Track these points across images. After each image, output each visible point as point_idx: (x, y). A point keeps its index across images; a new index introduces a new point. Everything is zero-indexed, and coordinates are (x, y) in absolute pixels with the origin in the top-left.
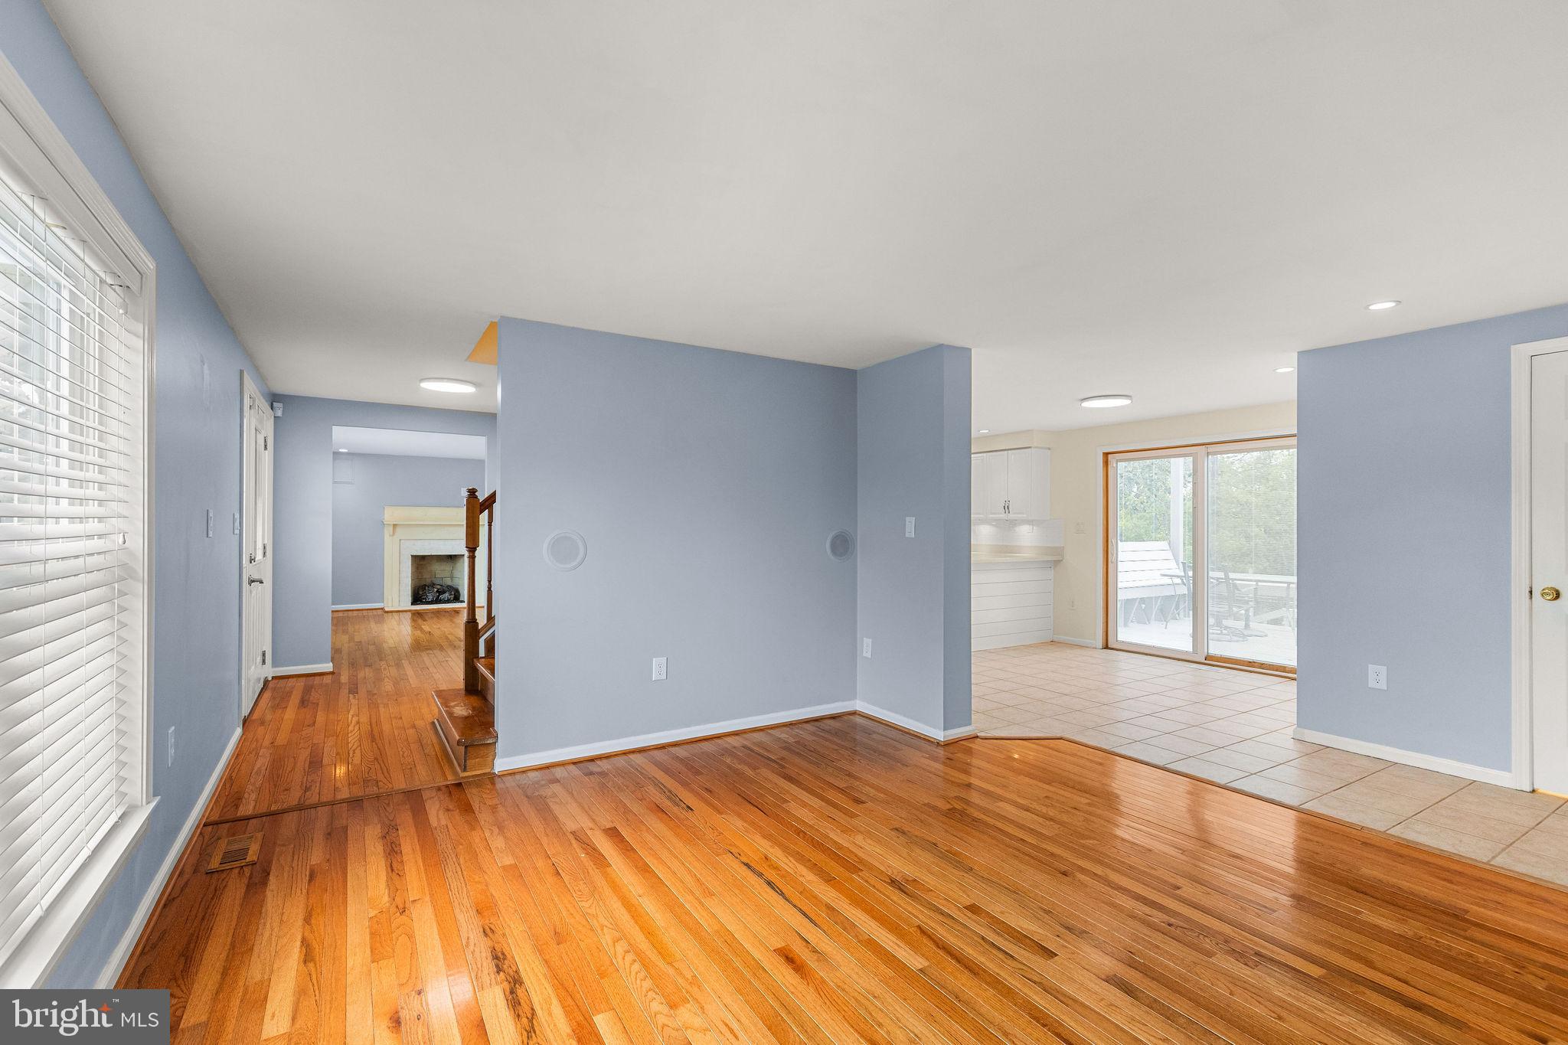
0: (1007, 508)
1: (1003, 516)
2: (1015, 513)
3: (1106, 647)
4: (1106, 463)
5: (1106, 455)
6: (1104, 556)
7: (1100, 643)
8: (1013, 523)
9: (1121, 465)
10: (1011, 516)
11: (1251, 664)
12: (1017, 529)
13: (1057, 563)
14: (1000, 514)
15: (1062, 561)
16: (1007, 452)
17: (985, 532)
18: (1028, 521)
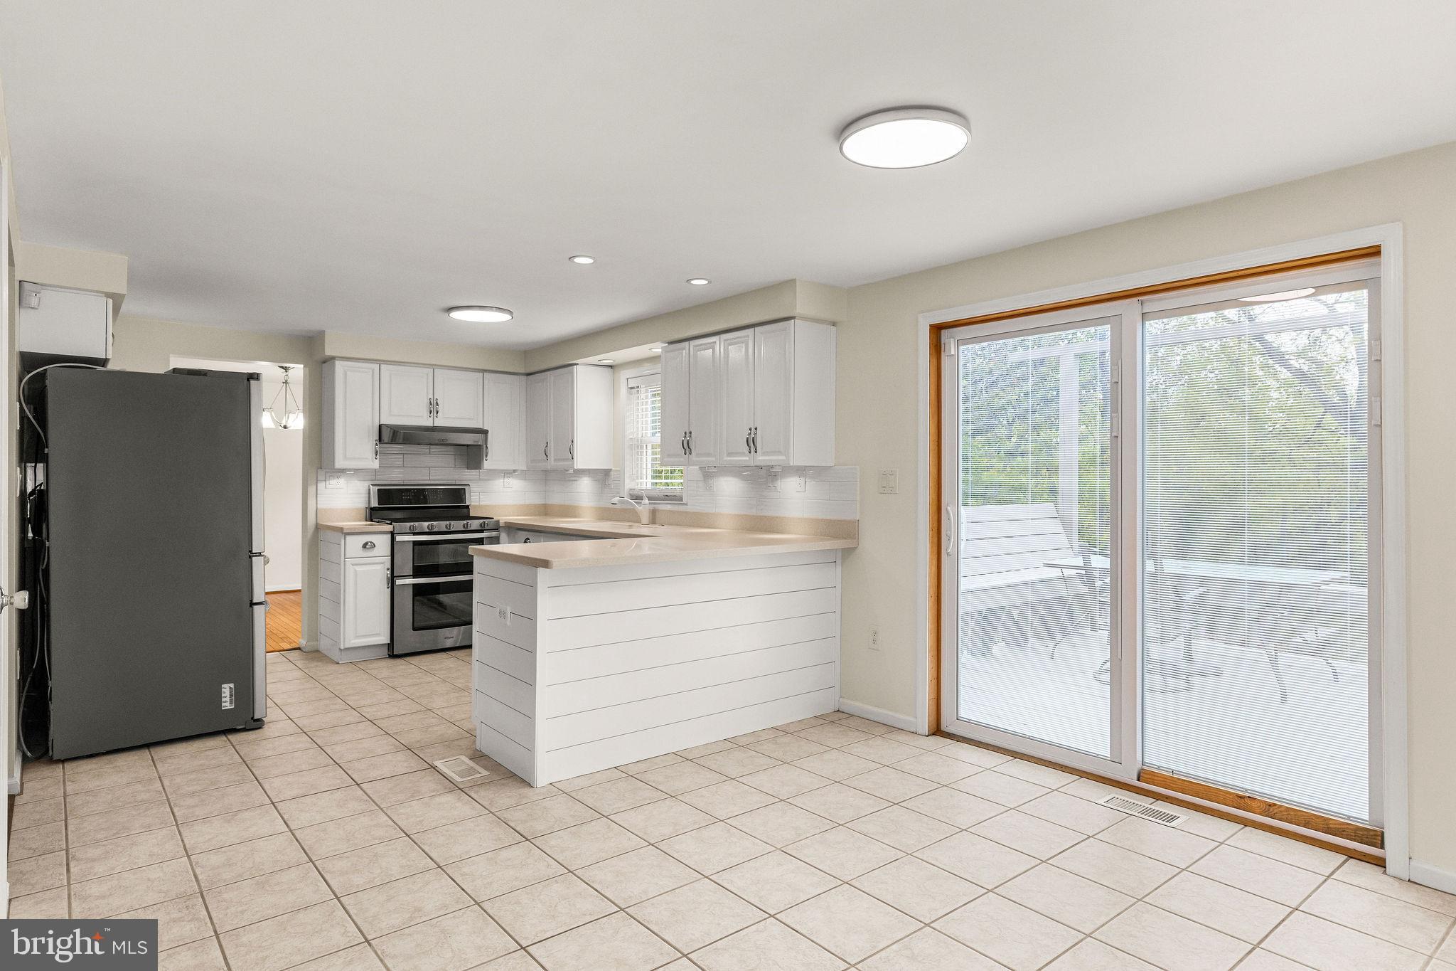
0: (751, 443)
1: (745, 459)
2: (764, 453)
3: (938, 730)
4: (937, 348)
5: (937, 330)
6: (931, 543)
7: (924, 724)
8: (771, 477)
9: (967, 351)
10: (761, 459)
11: (1242, 801)
13: (847, 553)
14: (742, 454)
15: (856, 548)
16: (752, 329)
17: (729, 491)
18: (801, 471)
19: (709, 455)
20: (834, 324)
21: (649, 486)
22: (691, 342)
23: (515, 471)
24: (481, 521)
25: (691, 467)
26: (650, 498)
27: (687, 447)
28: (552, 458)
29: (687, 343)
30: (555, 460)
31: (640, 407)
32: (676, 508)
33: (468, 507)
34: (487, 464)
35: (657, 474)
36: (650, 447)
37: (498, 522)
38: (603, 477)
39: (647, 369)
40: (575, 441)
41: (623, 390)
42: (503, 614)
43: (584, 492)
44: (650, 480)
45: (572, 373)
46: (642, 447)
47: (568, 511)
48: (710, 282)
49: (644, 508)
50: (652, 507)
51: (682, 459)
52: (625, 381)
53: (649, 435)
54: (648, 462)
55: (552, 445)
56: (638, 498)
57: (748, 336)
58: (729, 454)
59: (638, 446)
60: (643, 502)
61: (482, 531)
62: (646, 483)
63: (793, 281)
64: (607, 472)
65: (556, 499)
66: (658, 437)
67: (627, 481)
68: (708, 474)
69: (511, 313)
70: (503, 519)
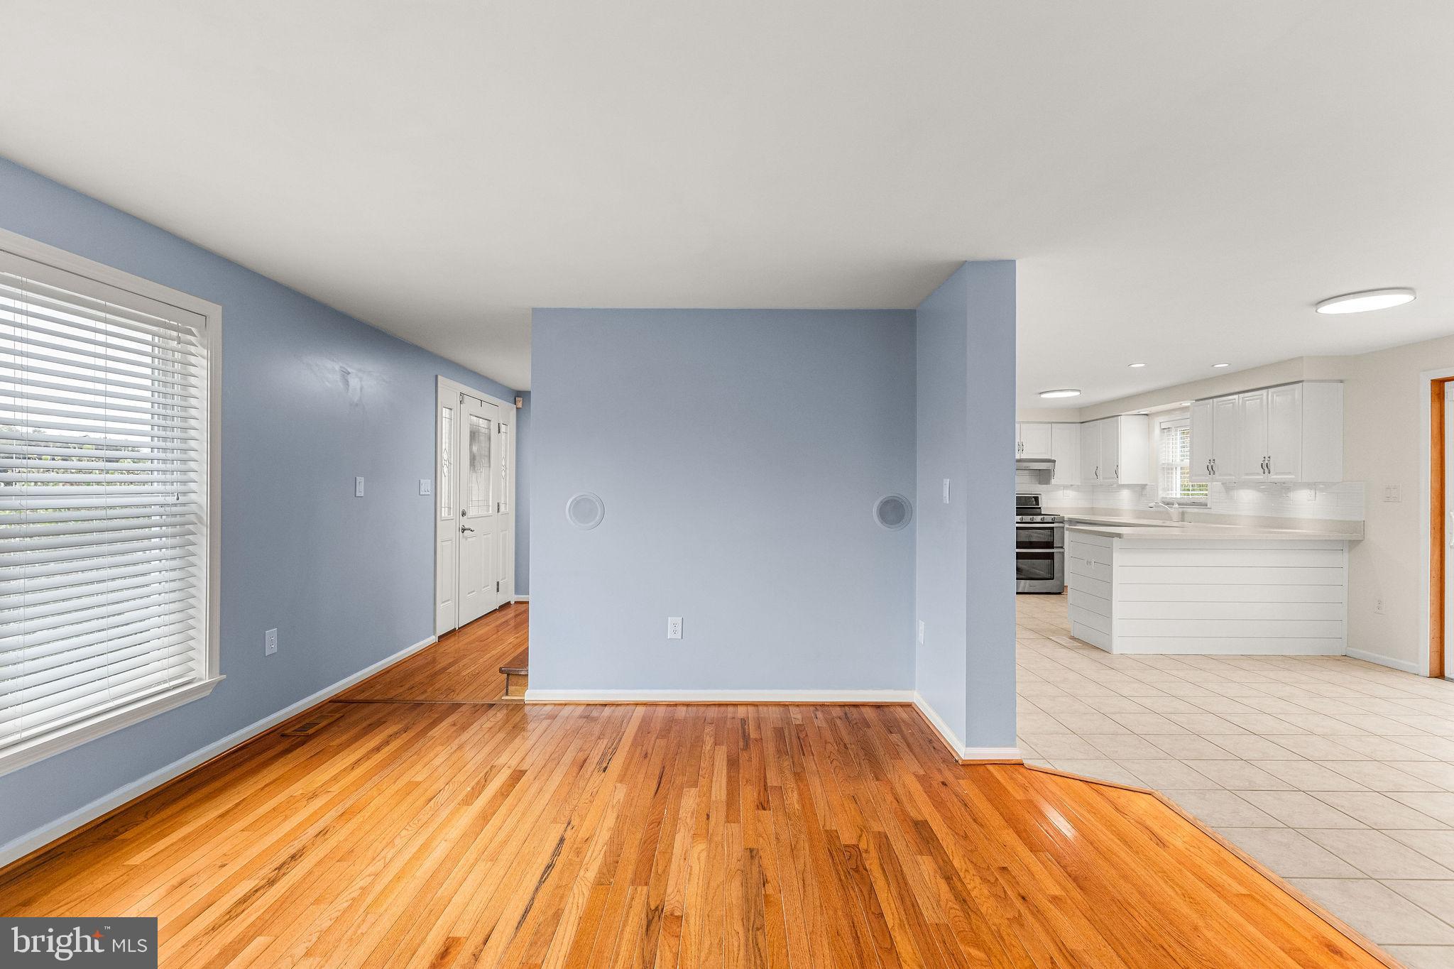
0: (1266, 467)
1: (1261, 477)
2: (1276, 474)
3: (1440, 675)
4: (1439, 395)
5: (1438, 383)
6: (1433, 538)
7: (1426, 671)
8: (1283, 489)
10: (1274, 477)
12: (1292, 495)
13: (1353, 544)
14: (1258, 474)
15: (1361, 541)
16: (1267, 390)
17: (1247, 501)
18: (1311, 486)
19: (1230, 475)
20: (1341, 381)
21: (1179, 496)
22: (1215, 400)
23: (1072, 485)
24: (1053, 517)
25: (1214, 483)
26: (1179, 504)
27: (1211, 470)
28: (1101, 477)
29: (1211, 400)
30: (1103, 478)
31: (1171, 441)
32: (1201, 511)
33: (1040, 508)
34: (1053, 481)
35: (1185, 488)
36: (1179, 468)
37: (1064, 517)
38: (1140, 490)
39: (1177, 416)
40: (1119, 466)
41: (1157, 431)
42: (1089, 563)
43: (1125, 500)
44: (1179, 491)
45: (1117, 421)
46: (1172, 469)
47: (1115, 512)
48: (1230, 364)
49: (1175, 511)
50: (1181, 510)
51: (1207, 478)
52: (1158, 424)
53: (1178, 460)
54: (1177, 480)
55: (1100, 467)
56: (1169, 504)
57: (1262, 395)
58: (1247, 474)
59: (1169, 469)
60: (1174, 506)
61: (1053, 523)
62: (1176, 493)
63: (1302, 357)
64: (1143, 487)
65: (1102, 503)
66: (1187, 462)
67: (1160, 492)
68: (1229, 488)
69: (1080, 391)
70: (1067, 516)
